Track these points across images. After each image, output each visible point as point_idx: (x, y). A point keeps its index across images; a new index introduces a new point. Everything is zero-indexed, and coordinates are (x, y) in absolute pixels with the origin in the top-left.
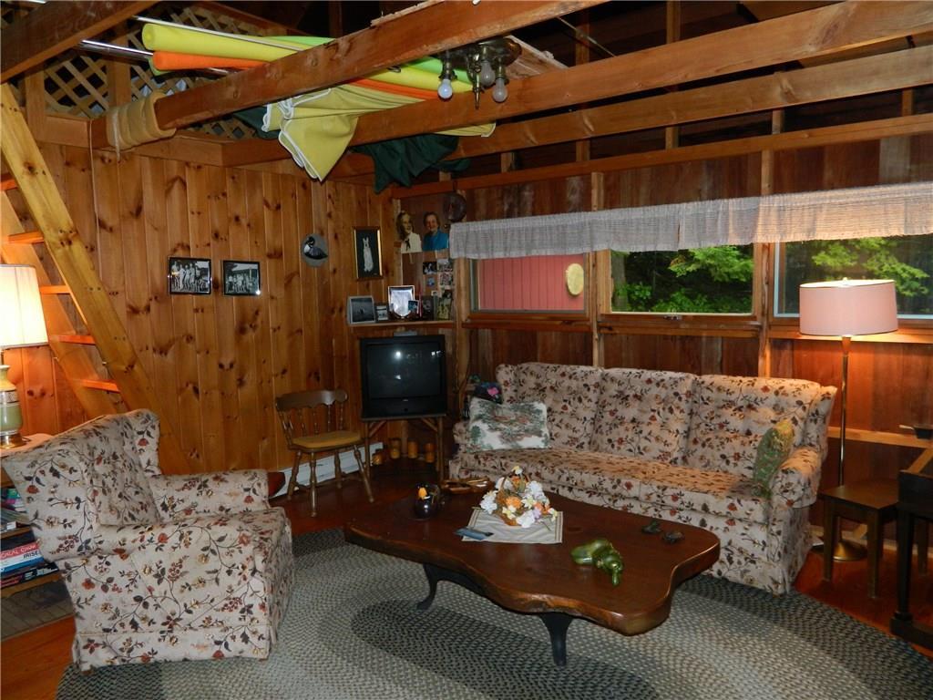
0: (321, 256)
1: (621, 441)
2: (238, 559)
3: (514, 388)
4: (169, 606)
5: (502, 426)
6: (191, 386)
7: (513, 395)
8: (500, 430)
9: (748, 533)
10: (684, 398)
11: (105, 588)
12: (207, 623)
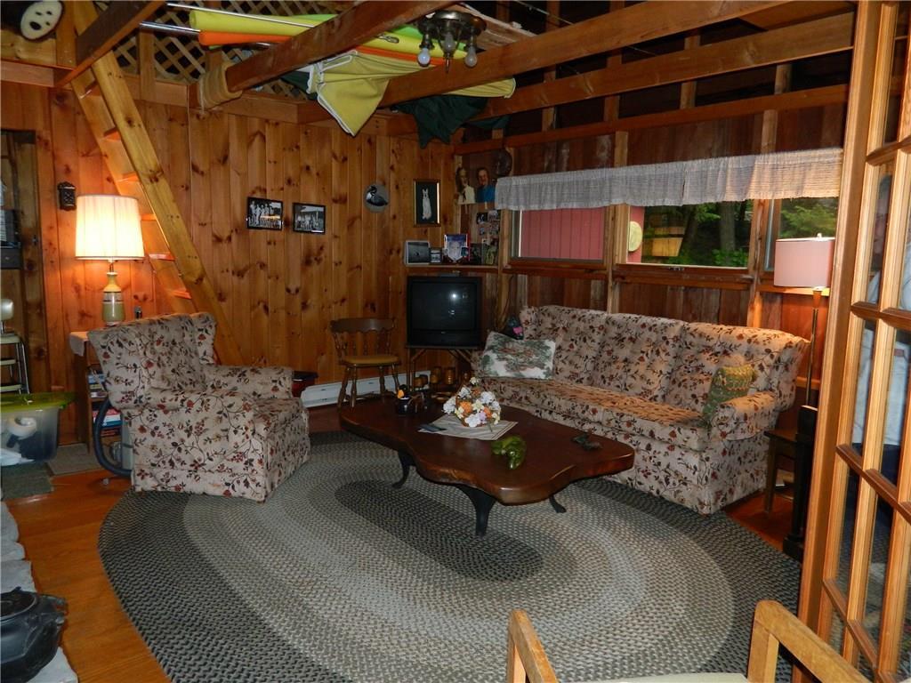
0: (382, 203)
1: (611, 378)
2: (242, 422)
3: (534, 327)
4: (196, 455)
5: (509, 356)
6: (261, 305)
7: (532, 333)
8: (507, 360)
9: (684, 458)
10: (671, 342)
11: (153, 434)
12: (221, 469)
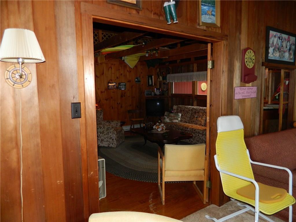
0: (139, 81)
1: (193, 121)
2: (112, 131)
3: (176, 110)
4: (102, 138)
5: (170, 117)
6: (111, 107)
7: (176, 112)
8: (169, 118)
12: (107, 141)
